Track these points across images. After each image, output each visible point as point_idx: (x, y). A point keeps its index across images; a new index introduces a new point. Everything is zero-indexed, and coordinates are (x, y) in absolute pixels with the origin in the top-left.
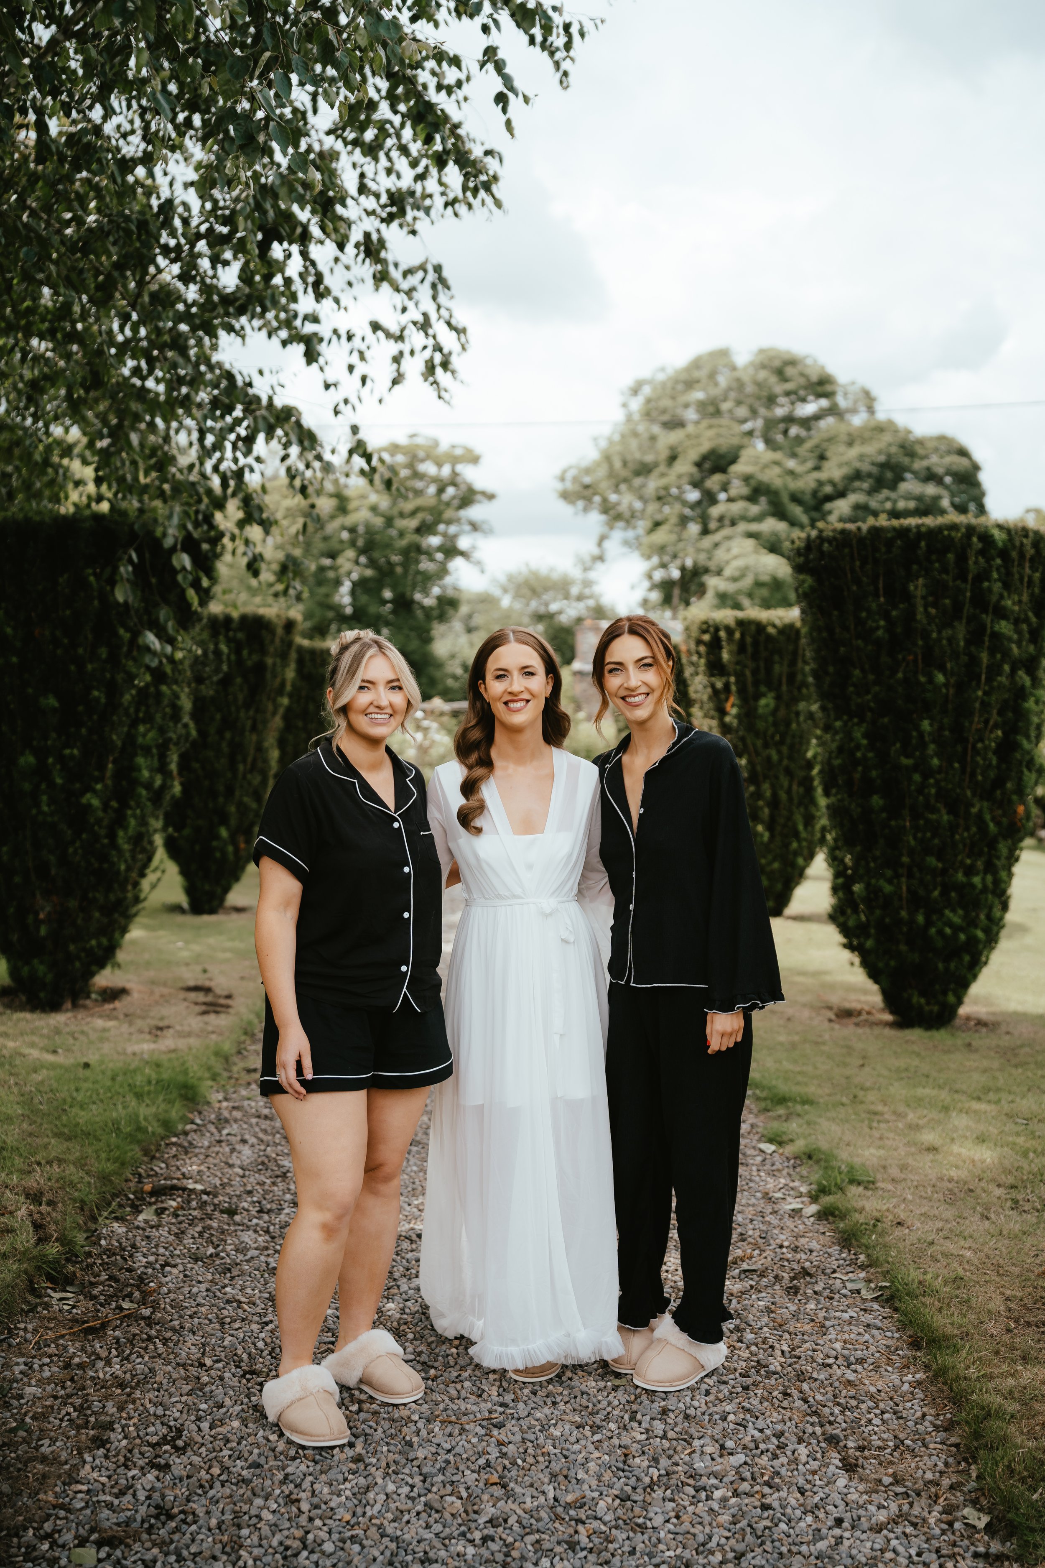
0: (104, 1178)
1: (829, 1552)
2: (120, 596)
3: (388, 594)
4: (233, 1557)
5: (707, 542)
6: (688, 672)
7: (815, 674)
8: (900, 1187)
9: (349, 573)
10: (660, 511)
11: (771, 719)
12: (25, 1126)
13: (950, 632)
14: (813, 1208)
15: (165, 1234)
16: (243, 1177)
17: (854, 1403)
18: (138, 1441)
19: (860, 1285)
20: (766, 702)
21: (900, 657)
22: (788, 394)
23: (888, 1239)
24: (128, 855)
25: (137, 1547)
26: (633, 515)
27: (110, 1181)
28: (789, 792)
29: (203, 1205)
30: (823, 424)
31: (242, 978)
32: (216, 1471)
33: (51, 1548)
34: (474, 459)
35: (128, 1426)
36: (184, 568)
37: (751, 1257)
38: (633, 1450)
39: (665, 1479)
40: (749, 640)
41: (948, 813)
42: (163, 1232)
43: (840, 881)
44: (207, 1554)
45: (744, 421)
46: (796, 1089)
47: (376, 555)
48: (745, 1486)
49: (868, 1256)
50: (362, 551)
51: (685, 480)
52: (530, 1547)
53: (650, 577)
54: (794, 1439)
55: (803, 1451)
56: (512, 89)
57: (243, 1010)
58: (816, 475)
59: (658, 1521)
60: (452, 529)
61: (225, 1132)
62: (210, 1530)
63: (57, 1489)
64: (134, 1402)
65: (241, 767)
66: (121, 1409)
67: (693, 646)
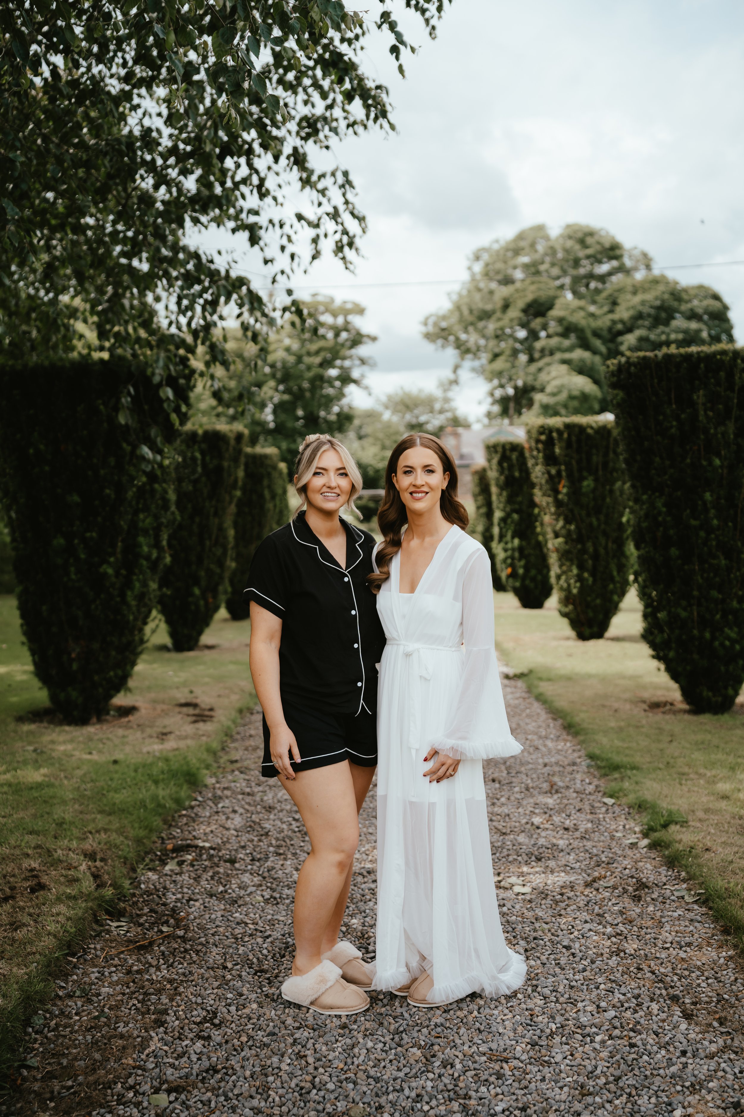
0: (139, 841)
1: (679, 1073)
2: (122, 419)
3: (300, 413)
4: (265, 1096)
5: (533, 368)
6: (530, 463)
7: (626, 461)
8: (705, 824)
9: (271, 398)
10: (498, 345)
11: (591, 495)
12: (77, 806)
13: (723, 428)
14: (645, 842)
15: (187, 878)
16: (237, 836)
17: (686, 973)
18: (186, 1021)
19: (683, 893)
20: (588, 484)
21: (688, 447)
22: (588, 257)
23: (700, 861)
24: (134, 609)
25: (195, 1092)
26: (478, 349)
27: (144, 844)
28: (606, 548)
29: (211, 857)
30: (614, 279)
31: (219, 696)
32: (244, 1039)
33: (135, 1095)
34: (360, 311)
35: (178, 1011)
36: (168, 398)
37: (605, 877)
38: (536, 1011)
39: (561, 1030)
40: (574, 438)
41: (725, 559)
42: (185, 877)
43: (649, 610)
44: (246, 1094)
45: (558, 278)
46: (626, 760)
47: (291, 384)
48: (617, 1032)
49: (687, 873)
50: (280, 382)
51: (516, 322)
52: (471, 1080)
53: (492, 394)
54: (648, 999)
55: (655, 1007)
56: (402, 43)
57: (223, 719)
58: (611, 316)
59: (559, 1058)
60: (347, 363)
61: (220, 805)
62: (245, 1079)
63: (135, 1056)
64: (180, 995)
65: (208, 543)
66: (172, 1000)
67: (533, 444)
